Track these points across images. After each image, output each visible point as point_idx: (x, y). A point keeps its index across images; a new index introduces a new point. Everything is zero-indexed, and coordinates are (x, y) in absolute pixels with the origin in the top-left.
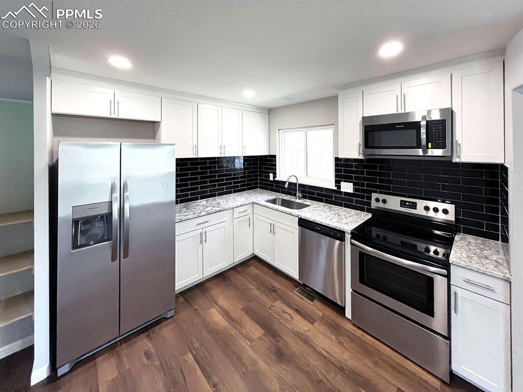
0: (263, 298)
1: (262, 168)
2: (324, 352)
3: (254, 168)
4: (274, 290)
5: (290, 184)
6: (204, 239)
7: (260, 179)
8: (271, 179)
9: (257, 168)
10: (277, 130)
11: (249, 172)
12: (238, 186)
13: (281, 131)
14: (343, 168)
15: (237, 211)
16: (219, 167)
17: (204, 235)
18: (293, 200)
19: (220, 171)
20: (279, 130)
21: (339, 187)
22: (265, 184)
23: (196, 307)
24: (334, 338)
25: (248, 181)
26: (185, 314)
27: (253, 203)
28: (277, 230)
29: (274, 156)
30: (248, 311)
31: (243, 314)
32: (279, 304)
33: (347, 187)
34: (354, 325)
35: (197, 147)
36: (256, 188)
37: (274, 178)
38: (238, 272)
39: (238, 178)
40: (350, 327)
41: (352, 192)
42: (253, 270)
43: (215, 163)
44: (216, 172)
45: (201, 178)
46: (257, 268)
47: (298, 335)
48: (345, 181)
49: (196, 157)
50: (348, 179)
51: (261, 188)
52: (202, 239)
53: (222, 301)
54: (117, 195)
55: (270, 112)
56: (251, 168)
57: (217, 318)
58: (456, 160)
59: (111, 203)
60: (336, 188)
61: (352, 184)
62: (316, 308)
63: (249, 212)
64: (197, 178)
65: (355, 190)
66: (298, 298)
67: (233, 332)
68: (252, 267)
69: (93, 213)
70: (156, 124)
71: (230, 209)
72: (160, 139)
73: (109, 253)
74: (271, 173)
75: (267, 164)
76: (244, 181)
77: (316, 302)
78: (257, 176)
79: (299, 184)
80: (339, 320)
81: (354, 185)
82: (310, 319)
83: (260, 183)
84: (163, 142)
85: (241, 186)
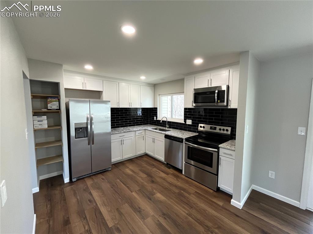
0: (148, 167)
1: (150, 114)
2: (170, 182)
3: (147, 114)
4: (153, 165)
5: (163, 121)
6: (123, 143)
7: (150, 120)
8: (155, 119)
9: (148, 114)
10: (158, 95)
11: (145, 116)
12: (138, 123)
13: (160, 96)
14: (188, 113)
15: (137, 132)
16: (129, 113)
17: (123, 141)
18: (165, 129)
19: (129, 115)
20: (159, 95)
21: (185, 121)
22: (152, 122)
23: (120, 168)
24: (175, 179)
25: (143, 120)
26: (116, 170)
27: (145, 130)
28: (155, 141)
29: (157, 108)
30: (141, 170)
31: (139, 171)
32: (155, 169)
33: (189, 122)
34: (185, 176)
35: (119, 103)
36: (148, 124)
37: (156, 119)
38: (138, 159)
39: (138, 119)
40: (184, 177)
41: (191, 124)
42: (145, 159)
43: (127, 111)
44: (128, 115)
45: (121, 118)
46: (147, 158)
47: (161, 178)
48: (188, 119)
49: (118, 107)
50: (189, 118)
51: (150, 124)
52: (122, 142)
53: (130, 167)
54: (89, 121)
55: (155, 86)
56: (145, 114)
57: (128, 171)
58: (229, 107)
59: (87, 123)
60: (184, 123)
61: (191, 120)
62: (171, 171)
63: (143, 133)
64: (119, 118)
65: (192, 123)
66: (164, 168)
67: (135, 175)
68: (144, 158)
69: (81, 126)
70: (100, 92)
71: (134, 131)
72: (103, 99)
73: (87, 142)
74: (155, 116)
75: (153, 112)
76: (141, 120)
77: (171, 169)
78: (148, 118)
79: (168, 121)
80: (179, 175)
81: (192, 121)
82: (168, 174)
83: (150, 122)
84: (104, 100)
85: (140, 123)
